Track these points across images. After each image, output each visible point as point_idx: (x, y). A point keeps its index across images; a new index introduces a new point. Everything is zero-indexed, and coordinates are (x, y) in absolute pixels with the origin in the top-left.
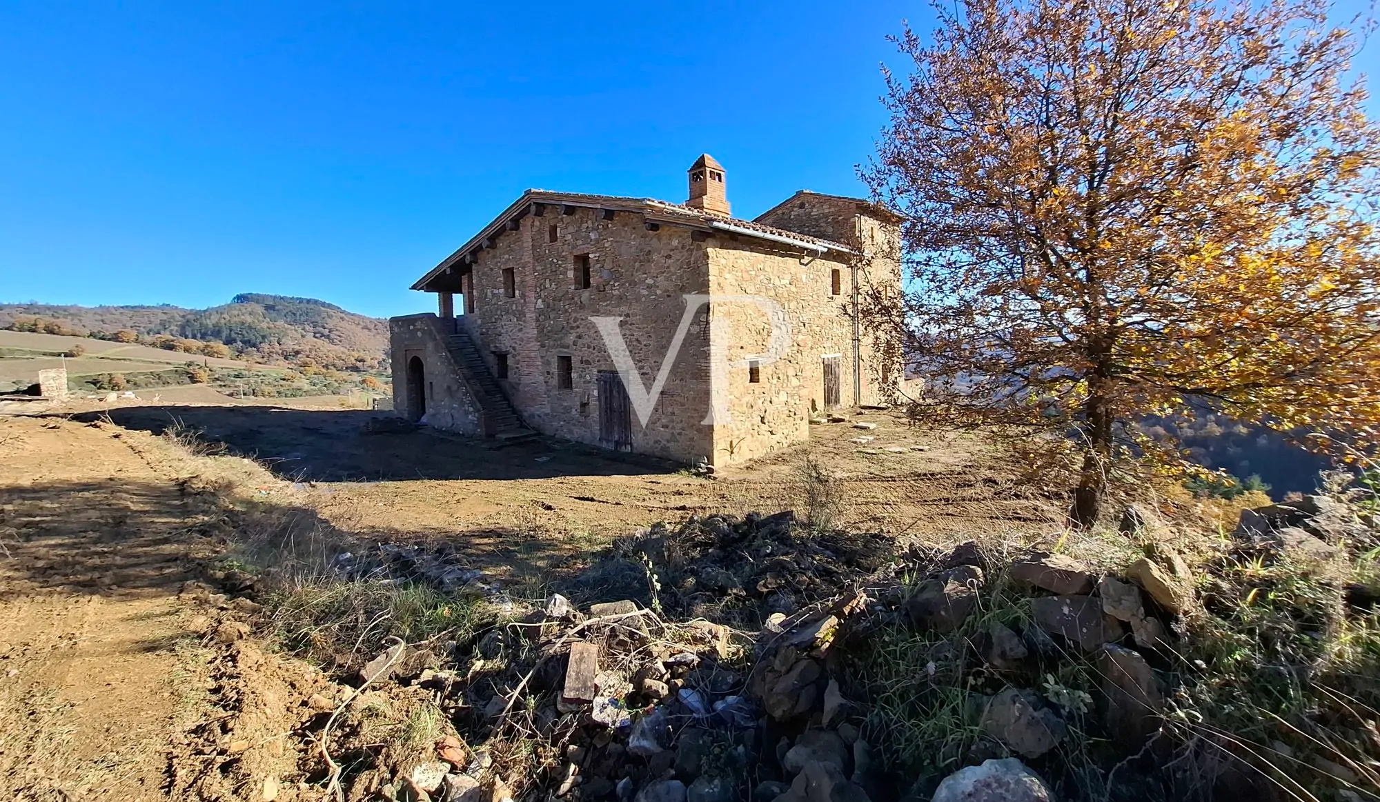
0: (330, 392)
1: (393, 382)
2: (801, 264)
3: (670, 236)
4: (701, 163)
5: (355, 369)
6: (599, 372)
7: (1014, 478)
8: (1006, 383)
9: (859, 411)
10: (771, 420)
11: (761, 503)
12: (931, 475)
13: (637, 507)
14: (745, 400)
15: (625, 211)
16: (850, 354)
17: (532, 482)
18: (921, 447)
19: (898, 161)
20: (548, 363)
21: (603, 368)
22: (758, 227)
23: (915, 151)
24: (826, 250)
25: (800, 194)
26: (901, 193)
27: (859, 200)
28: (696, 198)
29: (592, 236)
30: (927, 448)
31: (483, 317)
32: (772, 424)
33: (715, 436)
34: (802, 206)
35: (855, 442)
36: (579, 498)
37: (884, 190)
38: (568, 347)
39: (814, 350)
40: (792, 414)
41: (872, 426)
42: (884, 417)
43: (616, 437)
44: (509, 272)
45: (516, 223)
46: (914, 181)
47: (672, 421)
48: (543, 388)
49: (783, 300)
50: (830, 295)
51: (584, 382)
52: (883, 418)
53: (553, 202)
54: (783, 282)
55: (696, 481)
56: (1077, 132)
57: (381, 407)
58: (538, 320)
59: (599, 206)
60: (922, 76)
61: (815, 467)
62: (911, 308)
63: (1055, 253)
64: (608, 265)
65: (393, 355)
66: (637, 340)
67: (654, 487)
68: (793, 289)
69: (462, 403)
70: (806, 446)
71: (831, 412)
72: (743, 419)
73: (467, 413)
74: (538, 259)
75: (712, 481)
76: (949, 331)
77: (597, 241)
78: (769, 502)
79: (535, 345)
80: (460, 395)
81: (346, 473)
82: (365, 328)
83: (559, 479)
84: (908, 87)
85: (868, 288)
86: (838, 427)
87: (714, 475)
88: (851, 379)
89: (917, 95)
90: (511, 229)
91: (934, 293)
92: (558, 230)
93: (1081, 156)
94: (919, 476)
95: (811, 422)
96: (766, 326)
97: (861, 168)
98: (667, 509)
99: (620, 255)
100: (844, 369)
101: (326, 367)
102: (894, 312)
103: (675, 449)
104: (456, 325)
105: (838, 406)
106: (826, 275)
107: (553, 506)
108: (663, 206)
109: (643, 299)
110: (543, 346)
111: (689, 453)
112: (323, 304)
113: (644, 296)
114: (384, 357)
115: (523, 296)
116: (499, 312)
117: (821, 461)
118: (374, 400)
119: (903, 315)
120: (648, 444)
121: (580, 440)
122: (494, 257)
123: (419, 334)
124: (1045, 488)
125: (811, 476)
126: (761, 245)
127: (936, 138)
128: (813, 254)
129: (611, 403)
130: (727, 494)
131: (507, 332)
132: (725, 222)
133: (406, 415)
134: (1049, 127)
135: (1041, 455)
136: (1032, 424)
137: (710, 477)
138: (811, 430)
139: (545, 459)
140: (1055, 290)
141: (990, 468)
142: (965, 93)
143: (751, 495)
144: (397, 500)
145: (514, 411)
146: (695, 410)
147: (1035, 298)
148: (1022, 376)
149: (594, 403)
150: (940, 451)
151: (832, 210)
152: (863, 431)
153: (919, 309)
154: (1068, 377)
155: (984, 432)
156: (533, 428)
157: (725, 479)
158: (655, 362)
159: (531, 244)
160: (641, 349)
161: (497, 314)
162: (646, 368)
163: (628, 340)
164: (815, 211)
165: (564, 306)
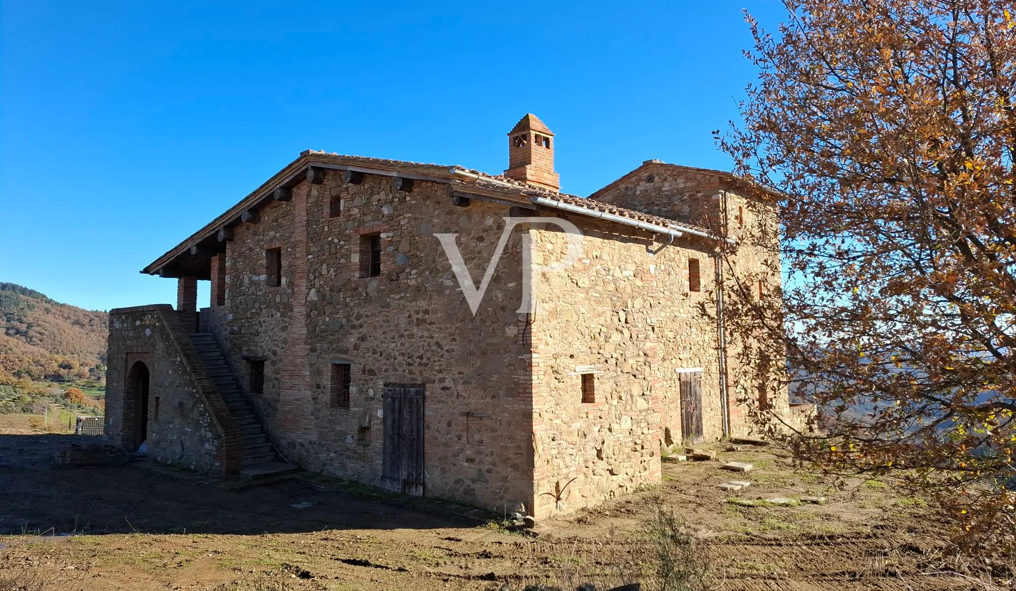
0: (19, 408)
1: (106, 397)
2: (648, 251)
3: (483, 213)
4: (524, 125)
5: (58, 378)
6: (386, 385)
7: (942, 543)
8: (921, 412)
9: (729, 445)
10: (611, 455)
11: (598, 571)
12: (830, 537)
13: (428, 575)
14: (577, 425)
15: (427, 181)
16: (714, 368)
17: (283, 538)
18: (815, 498)
19: (768, 125)
20: (319, 373)
21: (392, 380)
22: (593, 204)
23: (789, 112)
24: (680, 234)
25: (647, 164)
26: (773, 164)
27: (724, 173)
28: (517, 168)
29: (386, 210)
30: (823, 499)
31: (235, 309)
32: (612, 461)
33: (536, 475)
34: (650, 179)
35: (725, 489)
36: (348, 562)
37: (752, 161)
38: (346, 352)
39: (666, 363)
40: (639, 448)
41: (748, 467)
42: (764, 456)
43: (404, 475)
44: (275, 254)
45: (287, 192)
46: (789, 150)
47: (479, 453)
48: (309, 407)
49: (625, 296)
50: (687, 290)
51: (366, 399)
52: (762, 456)
53: (336, 167)
54: (626, 273)
55: (509, 538)
56: (994, 93)
57: (87, 432)
58: (308, 316)
59: (395, 174)
60: (796, 24)
61: (670, 522)
62: (791, 309)
63: (976, 242)
64: (404, 246)
65: (109, 359)
66: (438, 344)
67: (454, 546)
68: (638, 282)
69: (198, 427)
70: (657, 493)
71: (691, 446)
72: (574, 452)
73: (203, 440)
74: (313, 237)
75: (532, 539)
76: (843, 340)
77: (391, 217)
78: (608, 571)
79: (302, 349)
80: (195, 415)
81: (27, 522)
82: (77, 323)
83: (323, 534)
84: (779, 38)
85: (733, 282)
86: (700, 468)
87: (535, 530)
88: (717, 402)
89: (790, 48)
90: (281, 199)
91: (822, 291)
92: (342, 202)
93: (1000, 122)
94: (814, 539)
95: (664, 459)
96: (604, 329)
97: (720, 135)
98: (469, 578)
99: (420, 235)
100: (708, 388)
101: (18, 374)
102: (768, 313)
103: (484, 493)
104: (198, 320)
105: (701, 439)
106: (681, 266)
107: (312, 572)
108: (476, 176)
109: (447, 292)
110: (313, 350)
111: (502, 498)
112: (24, 291)
113: (448, 287)
114: (99, 362)
115: (291, 284)
116: (257, 306)
117: (678, 513)
118: (79, 421)
119: (780, 317)
120: (446, 484)
121: (355, 478)
122: (256, 233)
123: (148, 332)
124: (987, 561)
125: (664, 535)
126: (597, 227)
127: (816, 98)
128: (664, 239)
129: (400, 427)
130: (551, 558)
131: (266, 331)
132: (553, 198)
133: (118, 442)
134: (957, 85)
135: (977, 513)
136: (959, 468)
137: (528, 533)
138: (664, 471)
139: (305, 504)
140: (977, 291)
141: (911, 530)
142: (850, 46)
143: (584, 560)
144: (96, 561)
145: (268, 438)
146: (511, 438)
147: (952, 299)
148: (943, 403)
149: (377, 427)
150: (840, 504)
151: (689, 184)
152: (735, 474)
153: (802, 311)
154: (1004, 406)
155: (895, 477)
156: (293, 462)
157: (549, 536)
158: (460, 373)
159: (305, 218)
160: (442, 356)
161: (253, 308)
162: (447, 384)
163: (426, 344)
164: (666, 187)
165: (345, 298)
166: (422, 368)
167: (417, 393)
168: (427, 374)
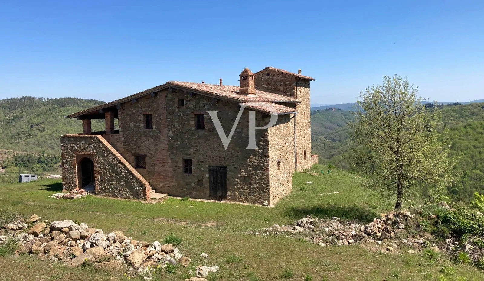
6: (209, 166)
14: (277, 177)
20: (176, 162)
21: (212, 165)
25: (267, 69)
28: (244, 88)
31: (125, 136)
32: (283, 186)
33: (270, 193)
34: (268, 75)
38: (190, 155)
40: (288, 181)
43: (219, 195)
45: (156, 95)
48: (172, 174)
49: (285, 135)
51: (200, 171)
54: (285, 128)
58: (169, 141)
66: (232, 154)
69: (128, 183)
72: (276, 185)
74: (169, 113)
79: (166, 153)
90: (153, 97)
92: (185, 101)
96: (281, 147)
110: (172, 153)
115: (158, 129)
129: (217, 180)
149: (206, 180)
151: (283, 78)
156: (164, 193)
158: (241, 163)
159: (165, 105)
160: (234, 158)
161: (138, 136)
162: (236, 166)
163: (226, 154)
164: (274, 78)
165: (188, 136)
166: (225, 161)
167: (224, 169)
168: (227, 163)
